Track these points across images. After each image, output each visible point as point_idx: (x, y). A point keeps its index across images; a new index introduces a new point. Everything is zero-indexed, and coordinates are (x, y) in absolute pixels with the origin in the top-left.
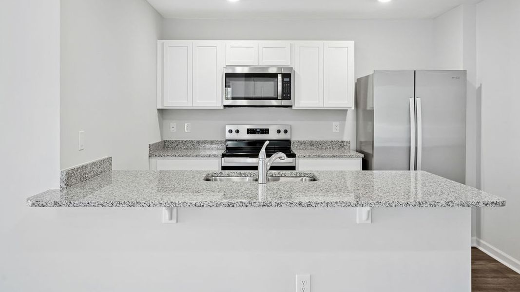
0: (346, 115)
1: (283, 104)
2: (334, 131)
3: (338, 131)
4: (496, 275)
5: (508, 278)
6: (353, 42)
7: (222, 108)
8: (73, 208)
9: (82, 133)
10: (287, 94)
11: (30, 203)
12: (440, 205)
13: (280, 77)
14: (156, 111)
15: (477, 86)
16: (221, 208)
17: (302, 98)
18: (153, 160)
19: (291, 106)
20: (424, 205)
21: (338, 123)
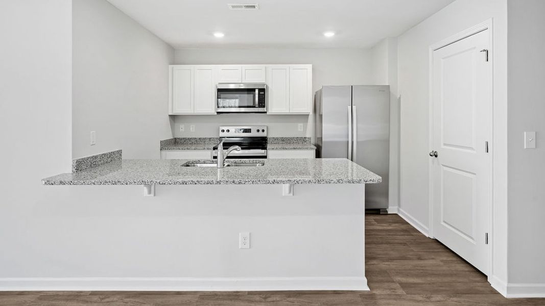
0: (308, 118)
1: (260, 111)
2: (299, 130)
3: (302, 130)
4: (404, 234)
5: (412, 235)
6: (311, 65)
7: (216, 114)
8: (73, 186)
9: (93, 133)
10: (262, 102)
11: (44, 182)
12: (333, 182)
13: (257, 91)
14: (168, 118)
15: (398, 96)
16: (178, 186)
17: (274, 106)
18: (164, 152)
19: (266, 112)
20: (322, 183)
21: (302, 124)
